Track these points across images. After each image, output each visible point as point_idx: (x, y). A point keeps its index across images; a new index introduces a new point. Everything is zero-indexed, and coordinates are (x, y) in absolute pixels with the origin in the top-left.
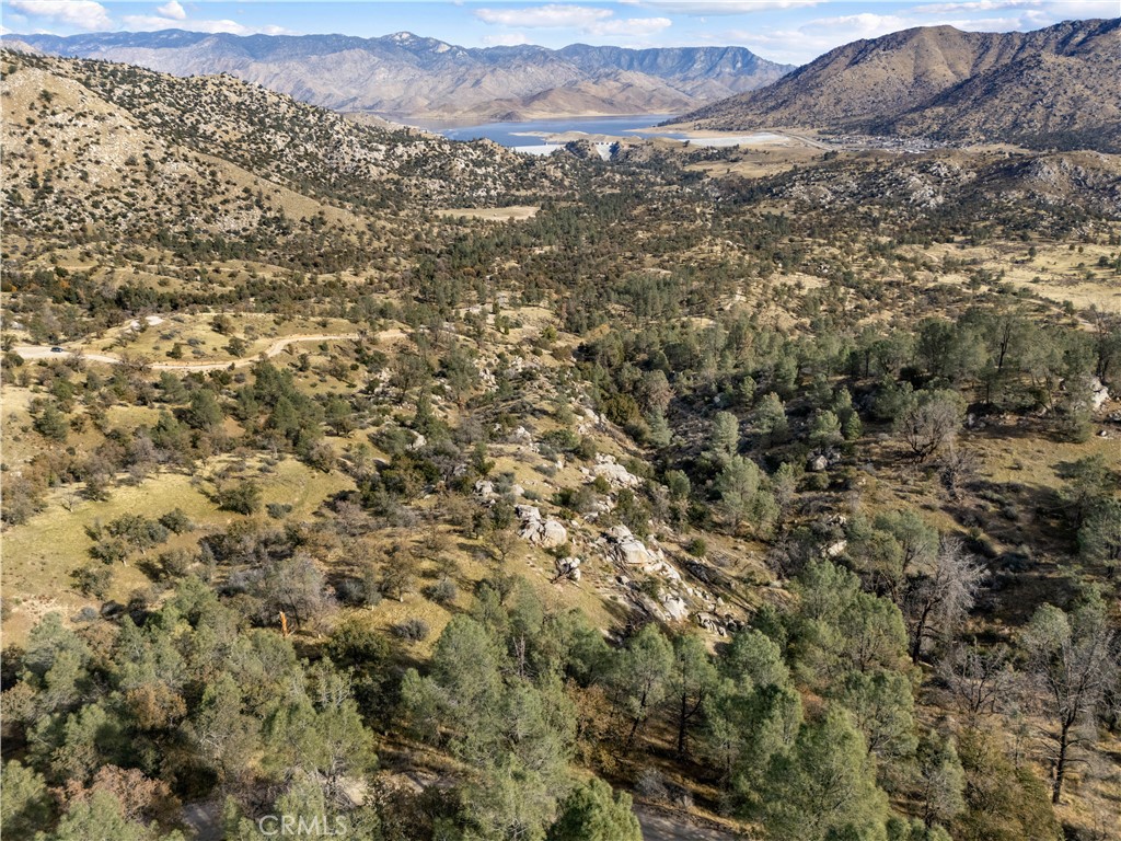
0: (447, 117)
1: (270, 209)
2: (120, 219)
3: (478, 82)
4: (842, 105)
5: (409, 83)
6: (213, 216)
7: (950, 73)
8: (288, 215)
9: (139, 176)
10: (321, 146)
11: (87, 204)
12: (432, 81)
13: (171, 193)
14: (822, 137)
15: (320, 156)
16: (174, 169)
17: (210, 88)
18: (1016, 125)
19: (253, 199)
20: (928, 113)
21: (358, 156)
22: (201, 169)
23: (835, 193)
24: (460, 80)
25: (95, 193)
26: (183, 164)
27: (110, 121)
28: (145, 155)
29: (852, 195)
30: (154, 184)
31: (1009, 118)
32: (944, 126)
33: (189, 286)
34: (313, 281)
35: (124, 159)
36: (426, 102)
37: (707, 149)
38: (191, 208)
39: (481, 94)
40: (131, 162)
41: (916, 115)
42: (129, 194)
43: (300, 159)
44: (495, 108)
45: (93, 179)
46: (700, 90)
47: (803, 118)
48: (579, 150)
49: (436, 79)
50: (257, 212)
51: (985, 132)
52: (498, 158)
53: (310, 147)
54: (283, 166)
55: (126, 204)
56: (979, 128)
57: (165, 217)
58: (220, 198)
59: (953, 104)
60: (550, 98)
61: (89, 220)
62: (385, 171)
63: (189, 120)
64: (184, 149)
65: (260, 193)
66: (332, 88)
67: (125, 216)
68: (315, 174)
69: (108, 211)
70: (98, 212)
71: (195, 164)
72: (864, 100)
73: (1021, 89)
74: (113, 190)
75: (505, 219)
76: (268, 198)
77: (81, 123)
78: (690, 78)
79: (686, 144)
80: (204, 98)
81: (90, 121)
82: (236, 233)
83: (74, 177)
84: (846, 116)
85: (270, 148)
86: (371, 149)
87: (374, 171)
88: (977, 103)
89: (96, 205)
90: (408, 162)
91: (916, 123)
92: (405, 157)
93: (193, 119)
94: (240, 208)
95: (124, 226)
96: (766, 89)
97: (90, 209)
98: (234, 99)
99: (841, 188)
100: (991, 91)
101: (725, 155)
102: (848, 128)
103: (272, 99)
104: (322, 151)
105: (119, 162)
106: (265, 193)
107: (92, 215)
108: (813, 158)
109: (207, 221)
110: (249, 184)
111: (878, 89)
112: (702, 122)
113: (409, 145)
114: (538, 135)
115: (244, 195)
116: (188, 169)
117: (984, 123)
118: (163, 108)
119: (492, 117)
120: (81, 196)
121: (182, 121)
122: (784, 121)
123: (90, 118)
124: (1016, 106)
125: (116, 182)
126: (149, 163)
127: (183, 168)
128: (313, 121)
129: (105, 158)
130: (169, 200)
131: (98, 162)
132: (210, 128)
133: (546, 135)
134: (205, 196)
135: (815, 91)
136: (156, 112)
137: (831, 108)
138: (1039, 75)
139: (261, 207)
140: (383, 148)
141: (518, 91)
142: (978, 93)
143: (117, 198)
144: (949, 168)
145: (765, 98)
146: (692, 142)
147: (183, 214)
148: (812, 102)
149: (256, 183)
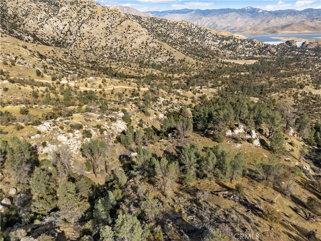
0: (254, 32)
1: (172, 56)
2: (135, 57)
3: (269, 22)
5: (246, 22)
6: (156, 57)
8: (175, 58)
9: (144, 47)
10: (200, 40)
11: (130, 52)
12: (254, 21)
13: (149, 51)
15: (199, 43)
16: (151, 45)
17: (178, 24)
19: (169, 53)
21: (209, 43)
22: (159, 45)
24: (263, 21)
25: (132, 50)
26: (154, 44)
27: (141, 33)
28: (146, 41)
30: (146, 49)
33: (135, 74)
34: (166, 76)
35: (142, 42)
36: (250, 28)
38: (152, 55)
39: (269, 25)
40: (143, 43)
42: (140, 51)
43: (192, 43)
44: (271, 29)
45: (133, 47)
48: (289, 43)
49: (255, 21)
50: (168, 57)
52: (255, 45)
53: (197, 41)
54: (187, 45)
55: (138, 53)
57: (145, 57)
58: (160, 53)
60: (291, 26)
61: (129, 56)
62: (215, 48)
63: (168, 33)
64: (156, 40)
65: (171, 52)
66: (223, 24)
67: (136, 56)
68: (195, 48)
69: (133, 54)
70: (131, 55)
71: (158, 44)
74: (137, 49)
75: (243, 64)
76: (172, 54)
77: (134, 33)
80: (176, 27)
81: (137, 33)
82: (161, 62)
83: (129, 45)
85: (186, 40)
86: (215, 41)
87: (213, 47)
89: (131, 53)
90: (225, 45)
92: (225, 44)
93: (169, 33)
94: (164, 56)
95: (136, 59)
97: (130, 54)
98: (183, 27)
103: (193, 27)
104: (200, 42)
105: (140, 43)
106: (172, 52)
107: (130, 55)
109: (155, 58)
110: (169, 50)
113: (228, 41)
114: (280, 38)
115: (167, 52)
116: (155, 45)
118: (163, 29)
119: (269, 32)
120: (129, 51)
121: (166, 33)
123: (137, 32)
125: (138, 48)
126: (147, 44)
127: (154, 45)
128: (202, 33)
129: (137, 42)
130: (148, 53)
131: (135, 43)
132: (172, 35)
133: (283, 38)
134: (157, 52)
136: (161, 31)
139: (170, 56)
140: (219, 41)
141: (282, 24)
143: (137, 52)
147: (150, 56)
149: (171, 49)
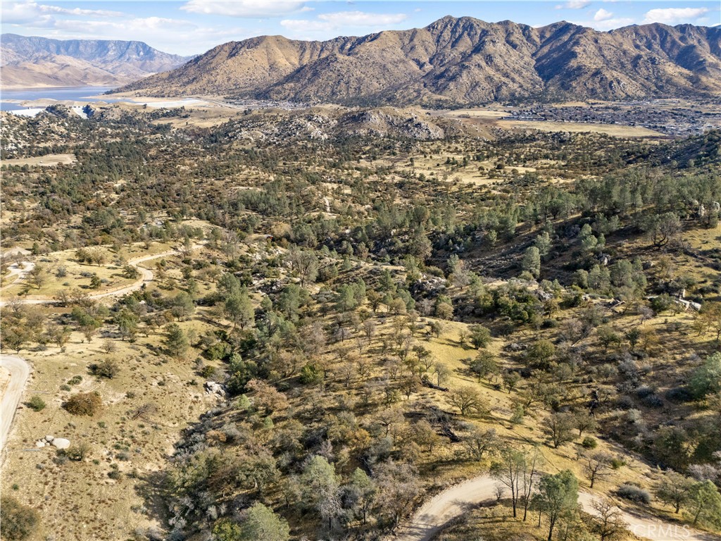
4: (232, 81)
7: (287, 63)
14: (228, 101)
18: (333, 93)
20: (286, 86)
23: (267, 134)
29: (277, 135)
31: (329, 89)
32: (296, 94)
37: (162, 110)
41: (279, 88)
46: (119, 70)
47: (211, 89)
51: (320, 97)
56: (315, 95)
59: (298, 81)
72: (245, 78)
73: (331, 73)
78: (108, 61)
79: (145, 106)
84: (236, 88)
88: (311, 81)
91: (281, 93)
96: (179, 70)
99: (269, 132)
100: (316, 74)
101: (175, 113)
102: (242, 96)
108: (238, 114)
111: (251, 72)
112: (140, 91)
117: (317, 92)
122: (198, 91)
124: (331, 83)
135: (213, 72)
137: (226, 83)
138: (338, 66)
142: (309, 75)
144: (323, 118)
145: (179, 76)
146: (148, 105)
148: (213, 79)
